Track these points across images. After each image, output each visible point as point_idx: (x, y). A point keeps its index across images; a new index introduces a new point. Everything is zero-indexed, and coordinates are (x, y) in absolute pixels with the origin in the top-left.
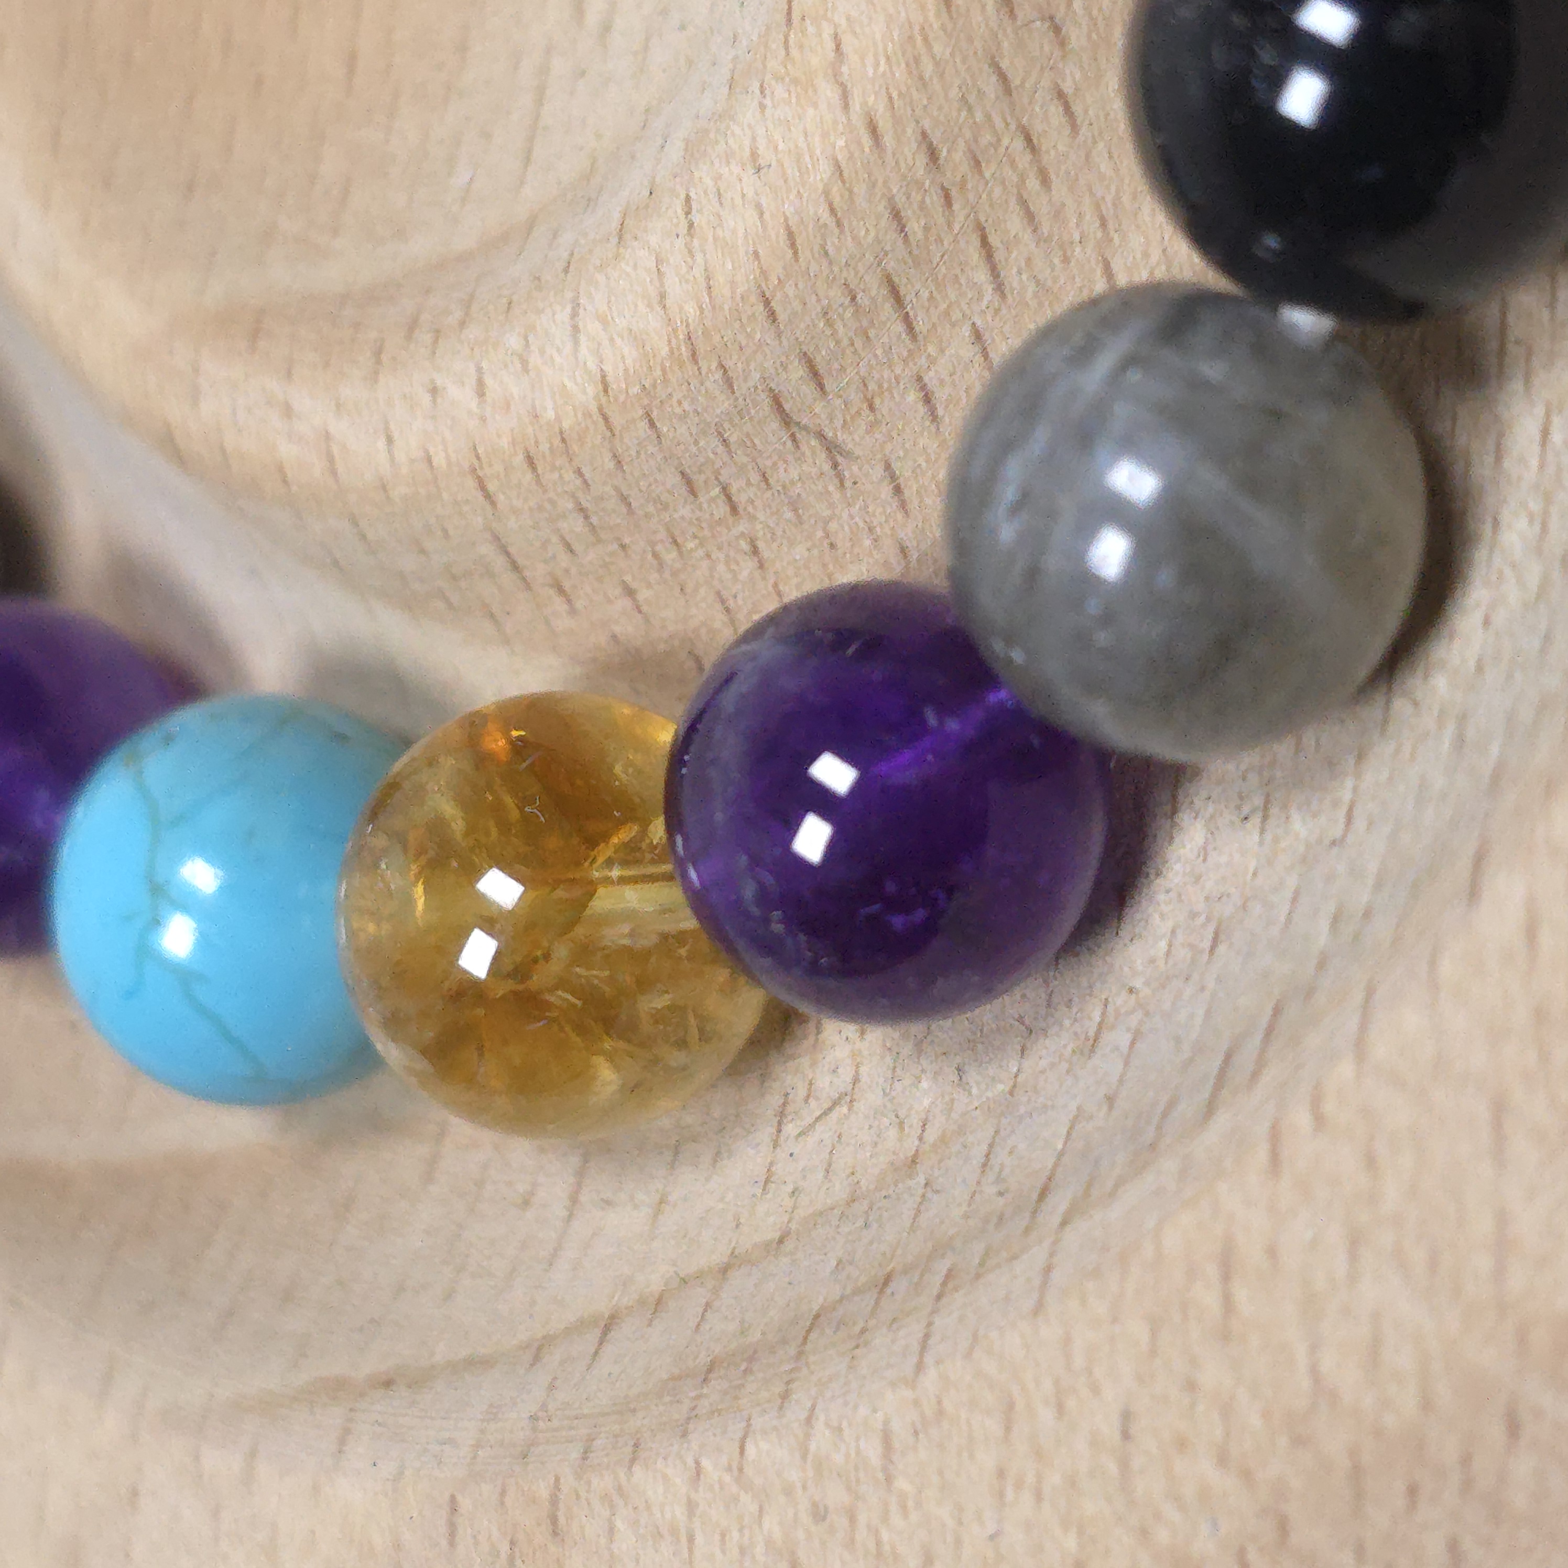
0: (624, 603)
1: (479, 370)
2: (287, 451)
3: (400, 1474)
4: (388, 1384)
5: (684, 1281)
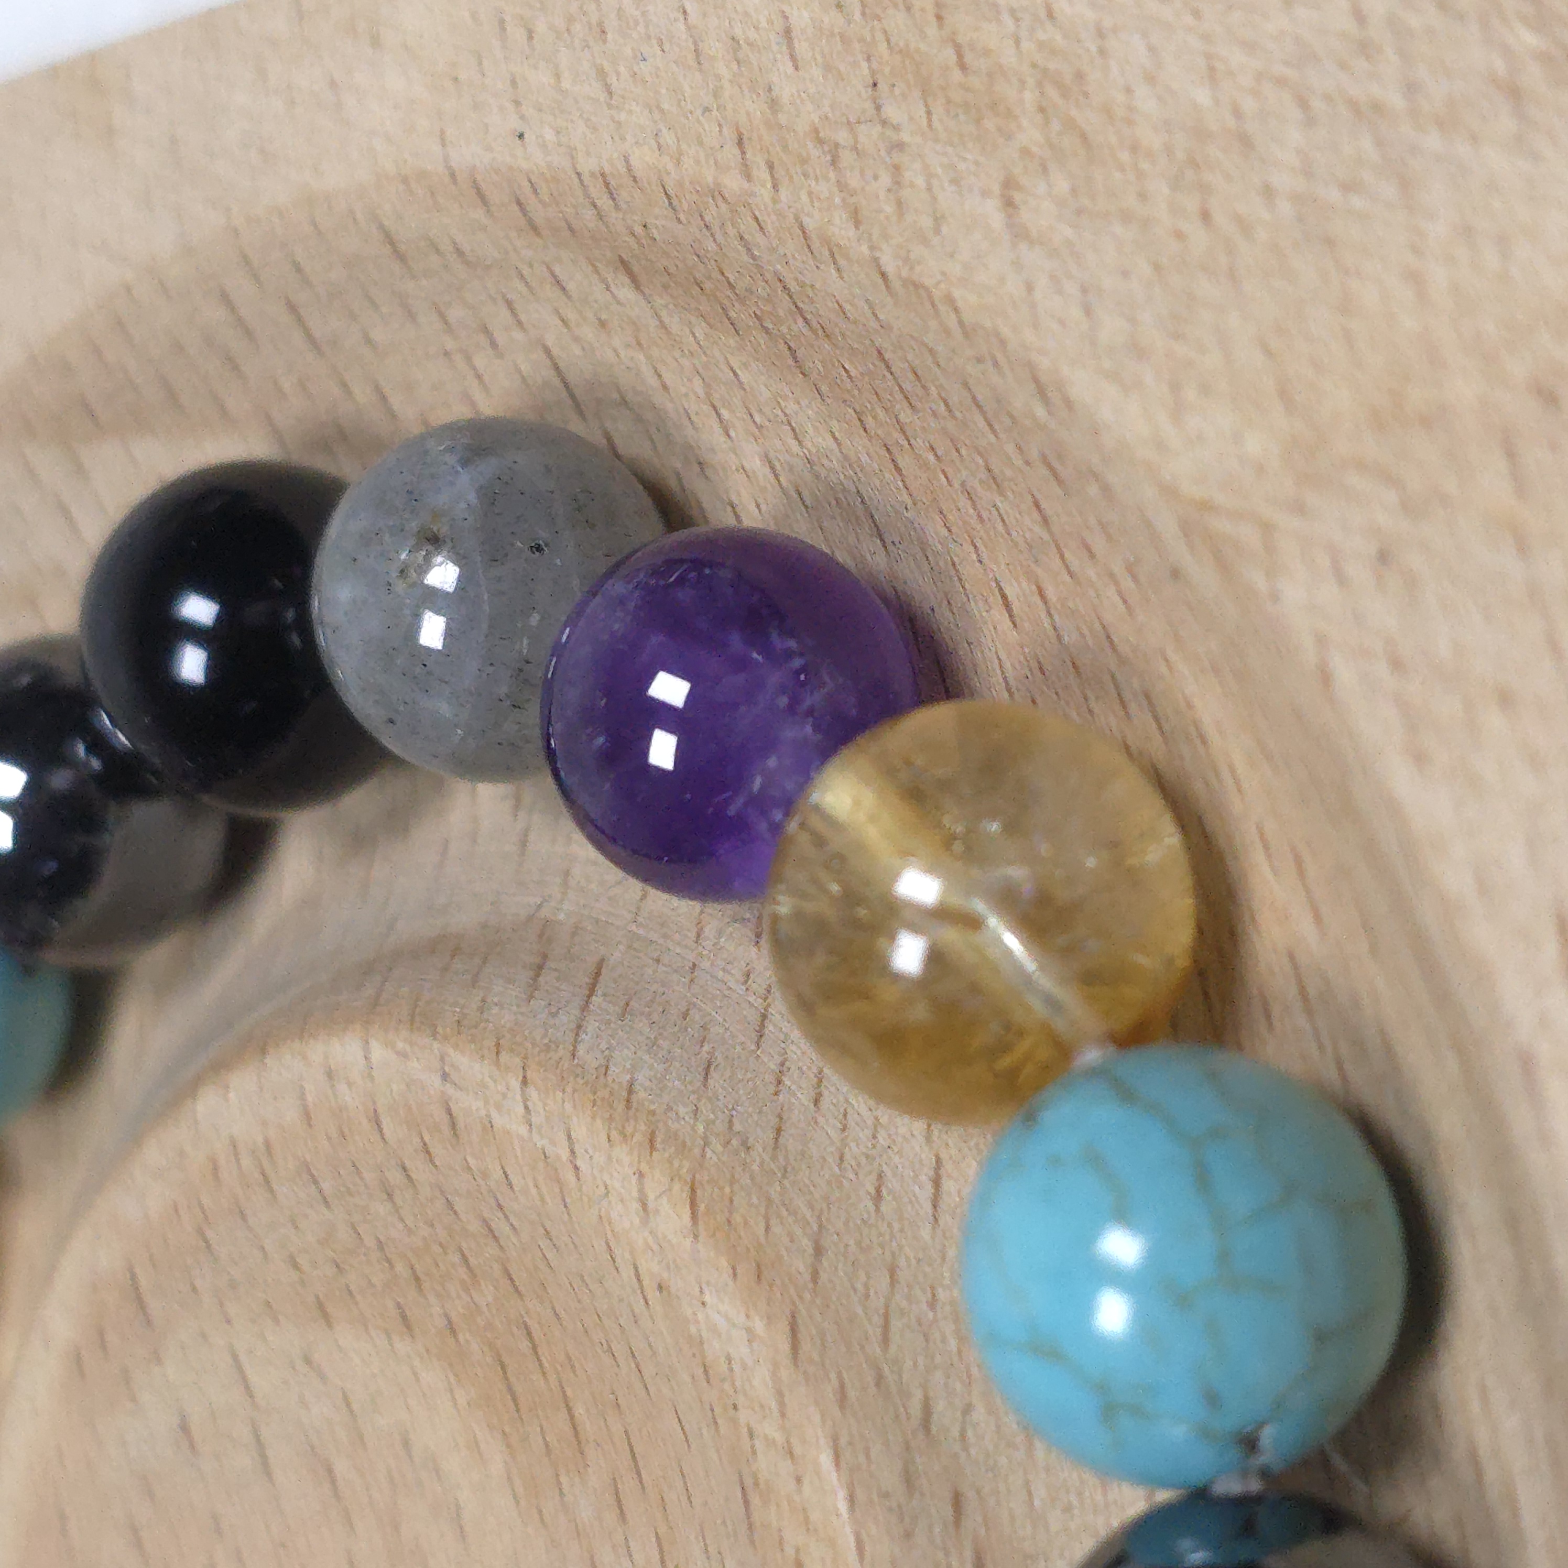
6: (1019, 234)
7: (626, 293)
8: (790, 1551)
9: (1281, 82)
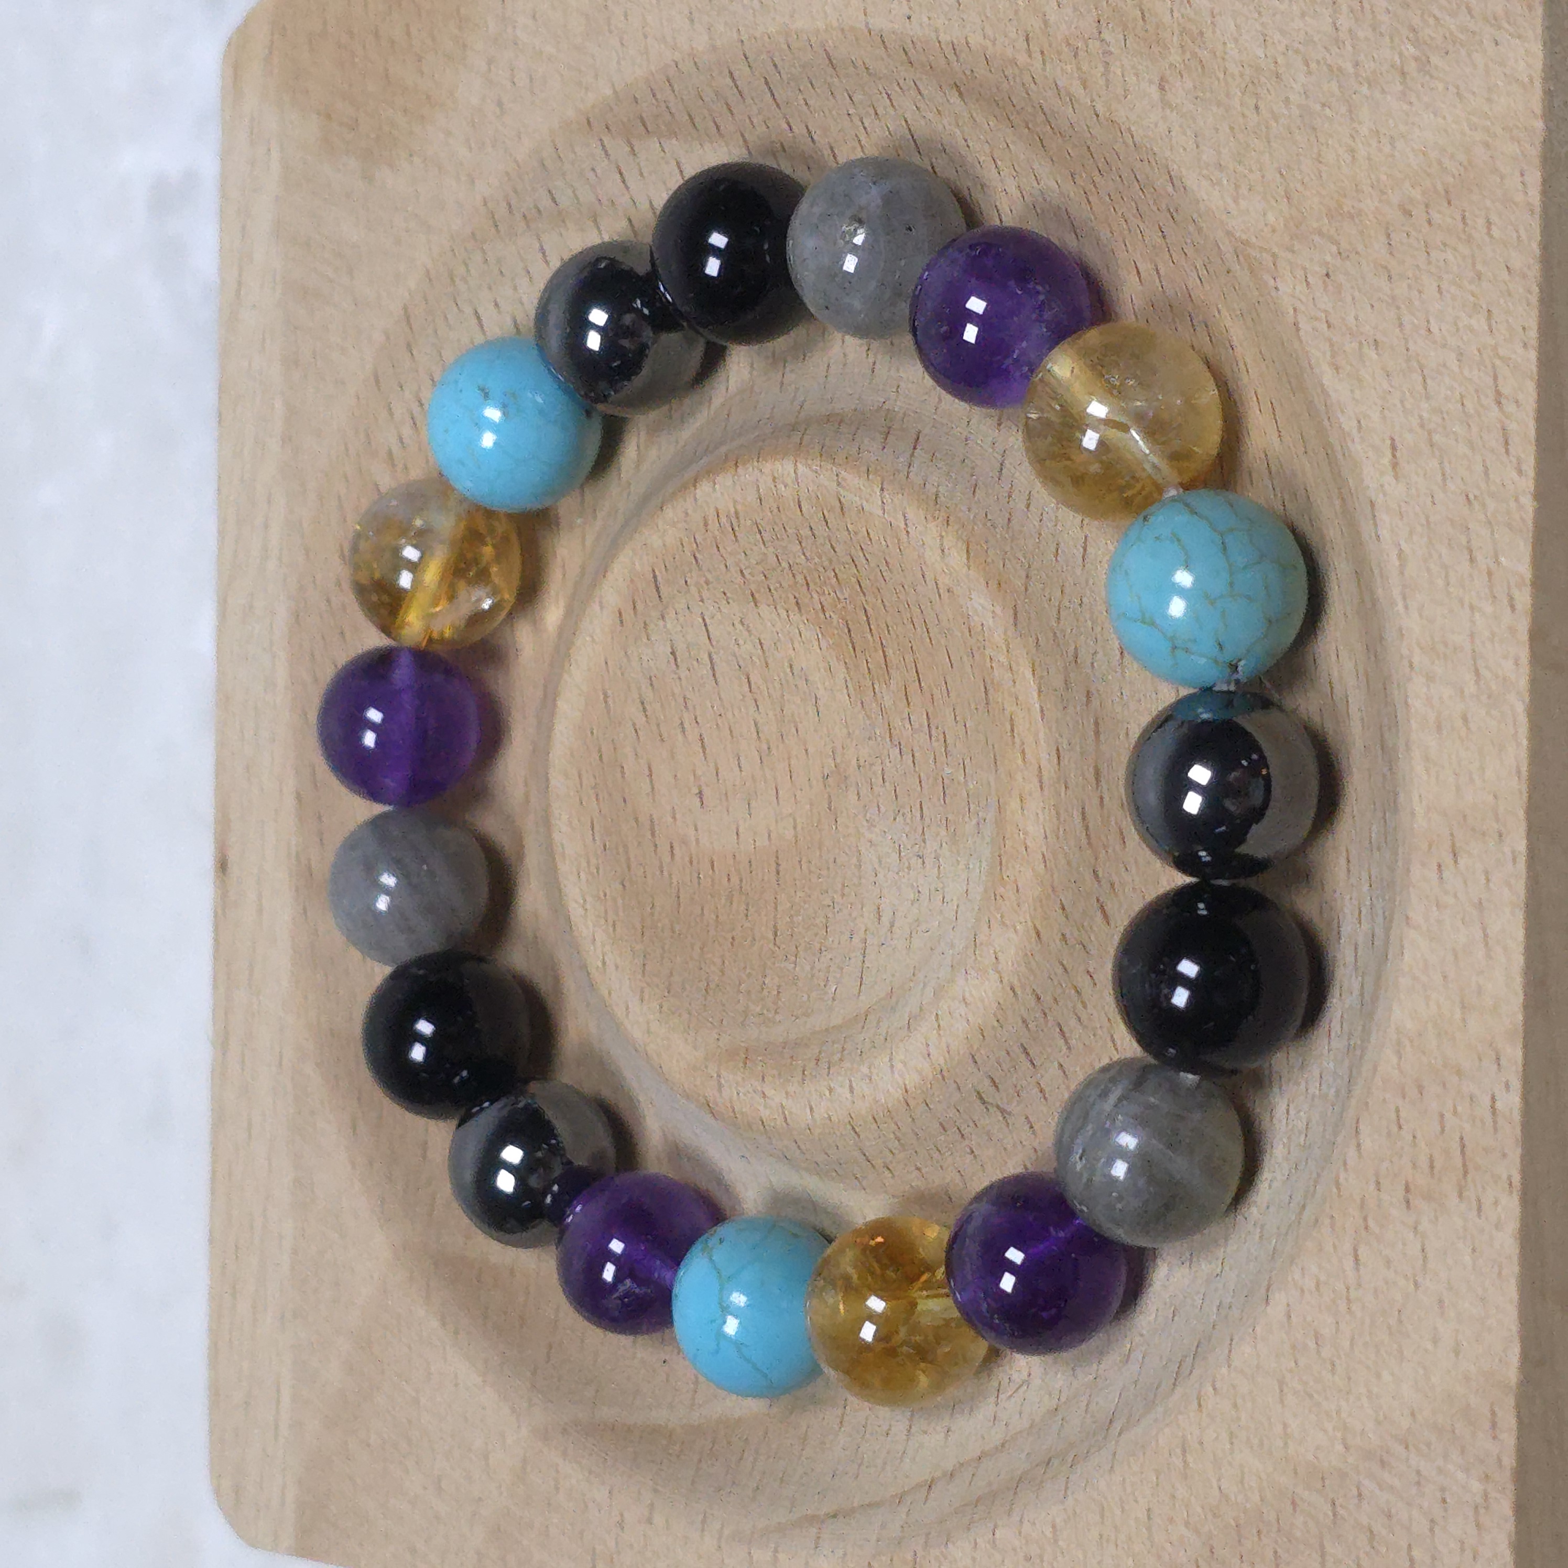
0: (916, 1173)
1: (850, 1081)
2: (765, 1113)
3: (845, 1554)
4: (835, 1516)
5: (962, 1465)
6: (1166, 104)
7: (954, 98)
8: (1007, 713)
9: (1297, 51)
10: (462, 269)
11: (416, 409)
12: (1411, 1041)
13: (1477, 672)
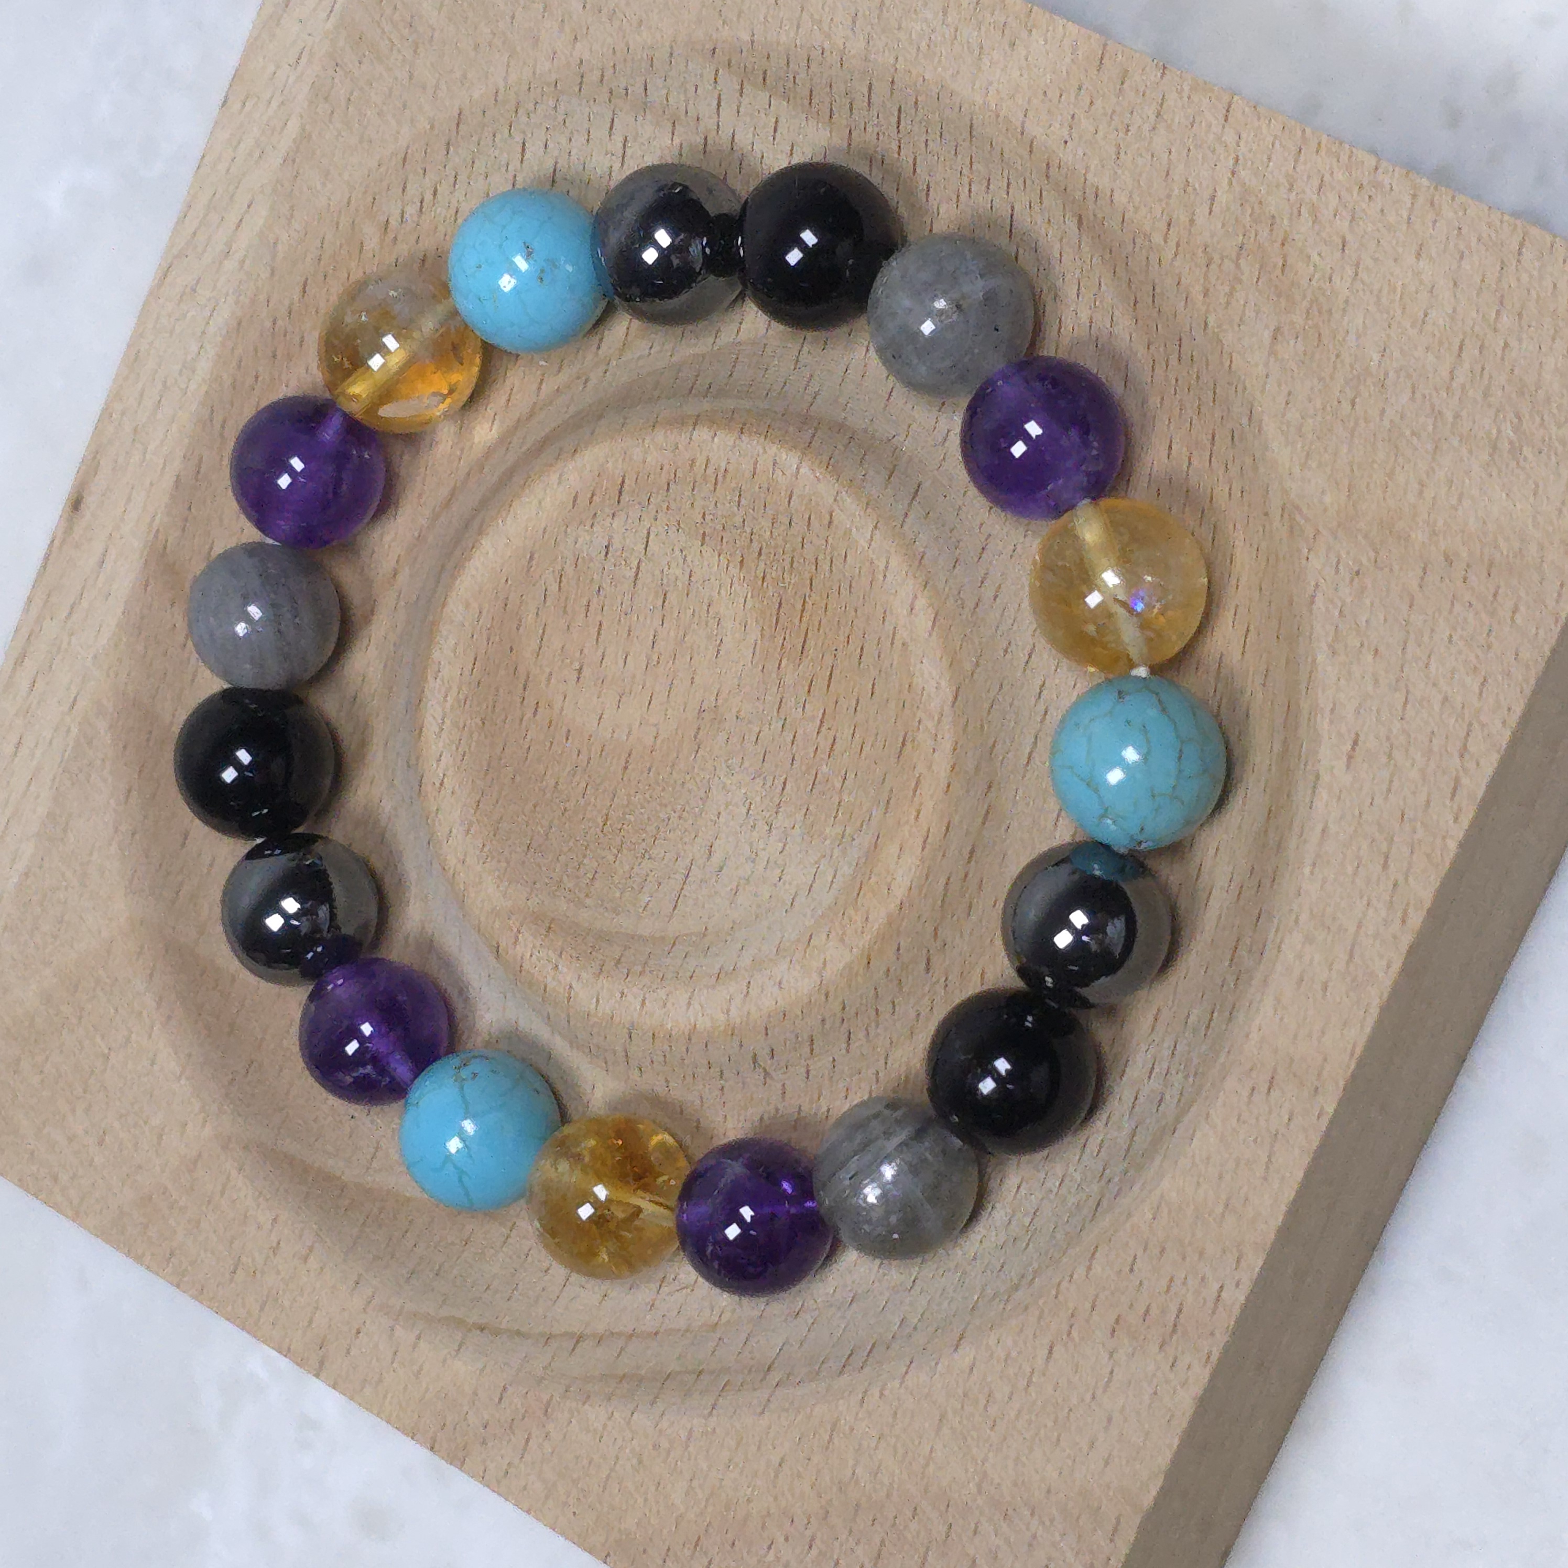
0: (664, 1084)
1: (645, 996)
2: (551, 985)
3: (484, 1369)
4: (482, 1329)
6: (1272, 352)
8: (916, 772)
10: (531, 106)
11: (428, 197)
12: (1170, 1212)
13: (1351, 955)
